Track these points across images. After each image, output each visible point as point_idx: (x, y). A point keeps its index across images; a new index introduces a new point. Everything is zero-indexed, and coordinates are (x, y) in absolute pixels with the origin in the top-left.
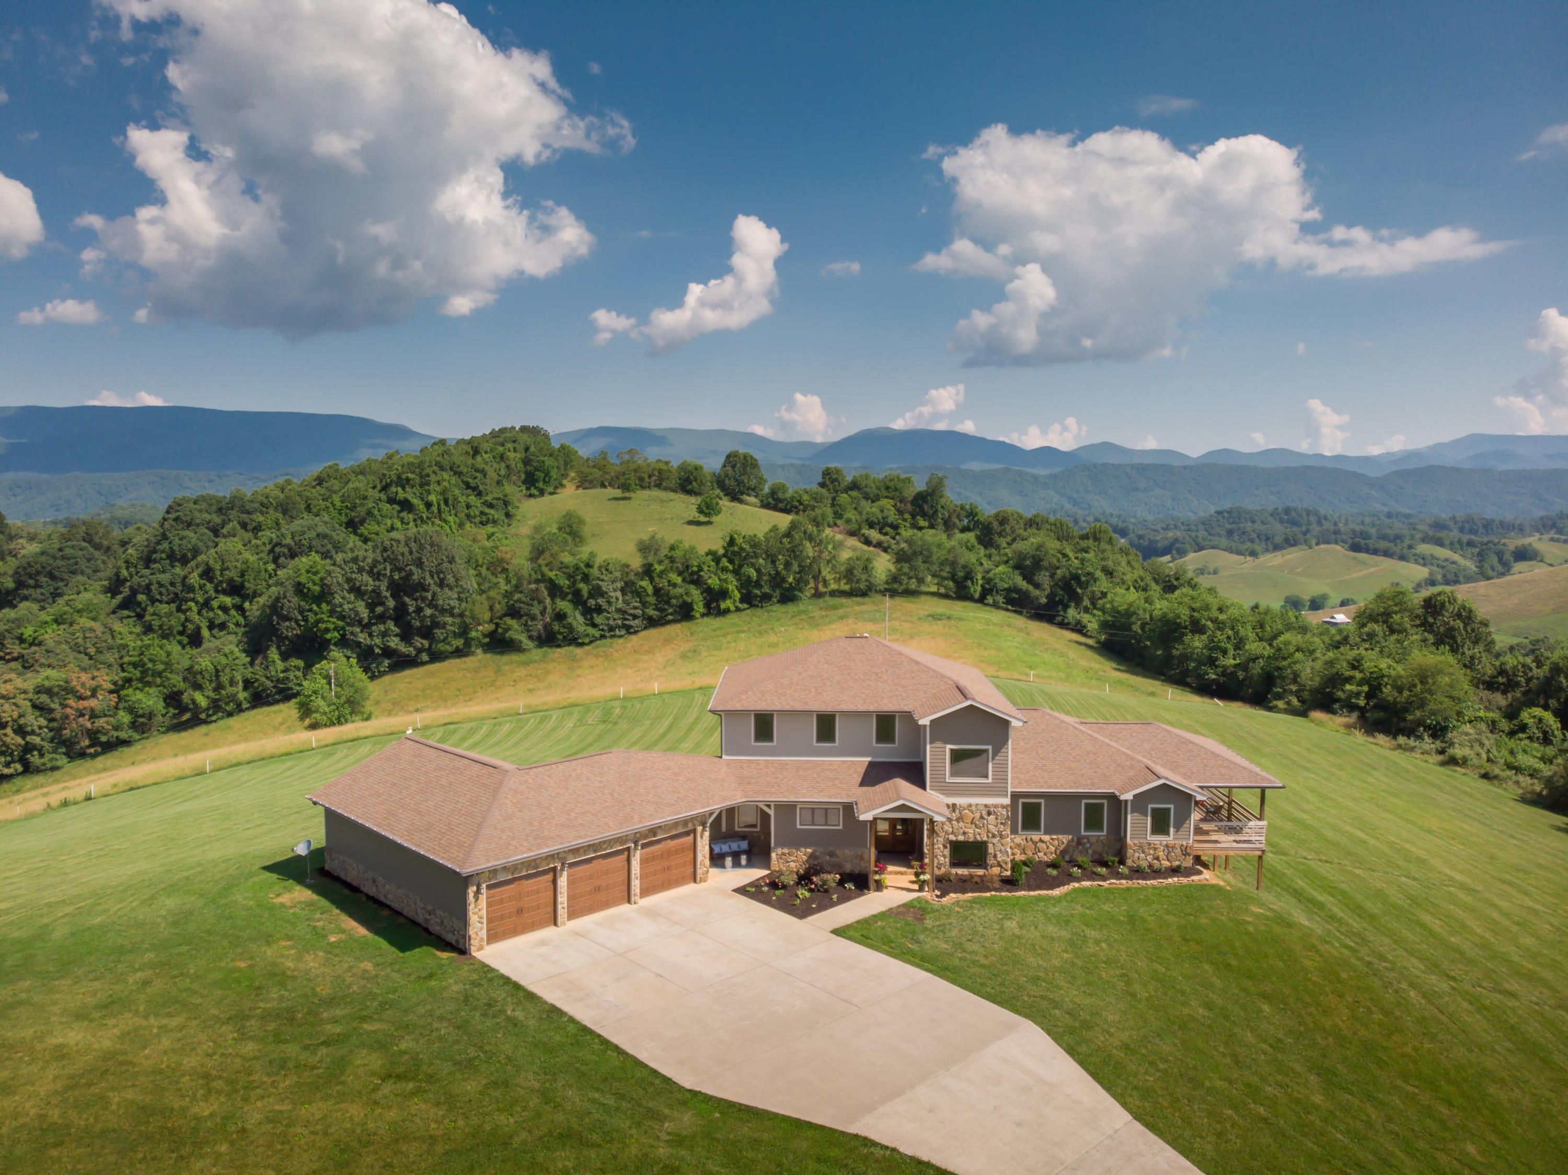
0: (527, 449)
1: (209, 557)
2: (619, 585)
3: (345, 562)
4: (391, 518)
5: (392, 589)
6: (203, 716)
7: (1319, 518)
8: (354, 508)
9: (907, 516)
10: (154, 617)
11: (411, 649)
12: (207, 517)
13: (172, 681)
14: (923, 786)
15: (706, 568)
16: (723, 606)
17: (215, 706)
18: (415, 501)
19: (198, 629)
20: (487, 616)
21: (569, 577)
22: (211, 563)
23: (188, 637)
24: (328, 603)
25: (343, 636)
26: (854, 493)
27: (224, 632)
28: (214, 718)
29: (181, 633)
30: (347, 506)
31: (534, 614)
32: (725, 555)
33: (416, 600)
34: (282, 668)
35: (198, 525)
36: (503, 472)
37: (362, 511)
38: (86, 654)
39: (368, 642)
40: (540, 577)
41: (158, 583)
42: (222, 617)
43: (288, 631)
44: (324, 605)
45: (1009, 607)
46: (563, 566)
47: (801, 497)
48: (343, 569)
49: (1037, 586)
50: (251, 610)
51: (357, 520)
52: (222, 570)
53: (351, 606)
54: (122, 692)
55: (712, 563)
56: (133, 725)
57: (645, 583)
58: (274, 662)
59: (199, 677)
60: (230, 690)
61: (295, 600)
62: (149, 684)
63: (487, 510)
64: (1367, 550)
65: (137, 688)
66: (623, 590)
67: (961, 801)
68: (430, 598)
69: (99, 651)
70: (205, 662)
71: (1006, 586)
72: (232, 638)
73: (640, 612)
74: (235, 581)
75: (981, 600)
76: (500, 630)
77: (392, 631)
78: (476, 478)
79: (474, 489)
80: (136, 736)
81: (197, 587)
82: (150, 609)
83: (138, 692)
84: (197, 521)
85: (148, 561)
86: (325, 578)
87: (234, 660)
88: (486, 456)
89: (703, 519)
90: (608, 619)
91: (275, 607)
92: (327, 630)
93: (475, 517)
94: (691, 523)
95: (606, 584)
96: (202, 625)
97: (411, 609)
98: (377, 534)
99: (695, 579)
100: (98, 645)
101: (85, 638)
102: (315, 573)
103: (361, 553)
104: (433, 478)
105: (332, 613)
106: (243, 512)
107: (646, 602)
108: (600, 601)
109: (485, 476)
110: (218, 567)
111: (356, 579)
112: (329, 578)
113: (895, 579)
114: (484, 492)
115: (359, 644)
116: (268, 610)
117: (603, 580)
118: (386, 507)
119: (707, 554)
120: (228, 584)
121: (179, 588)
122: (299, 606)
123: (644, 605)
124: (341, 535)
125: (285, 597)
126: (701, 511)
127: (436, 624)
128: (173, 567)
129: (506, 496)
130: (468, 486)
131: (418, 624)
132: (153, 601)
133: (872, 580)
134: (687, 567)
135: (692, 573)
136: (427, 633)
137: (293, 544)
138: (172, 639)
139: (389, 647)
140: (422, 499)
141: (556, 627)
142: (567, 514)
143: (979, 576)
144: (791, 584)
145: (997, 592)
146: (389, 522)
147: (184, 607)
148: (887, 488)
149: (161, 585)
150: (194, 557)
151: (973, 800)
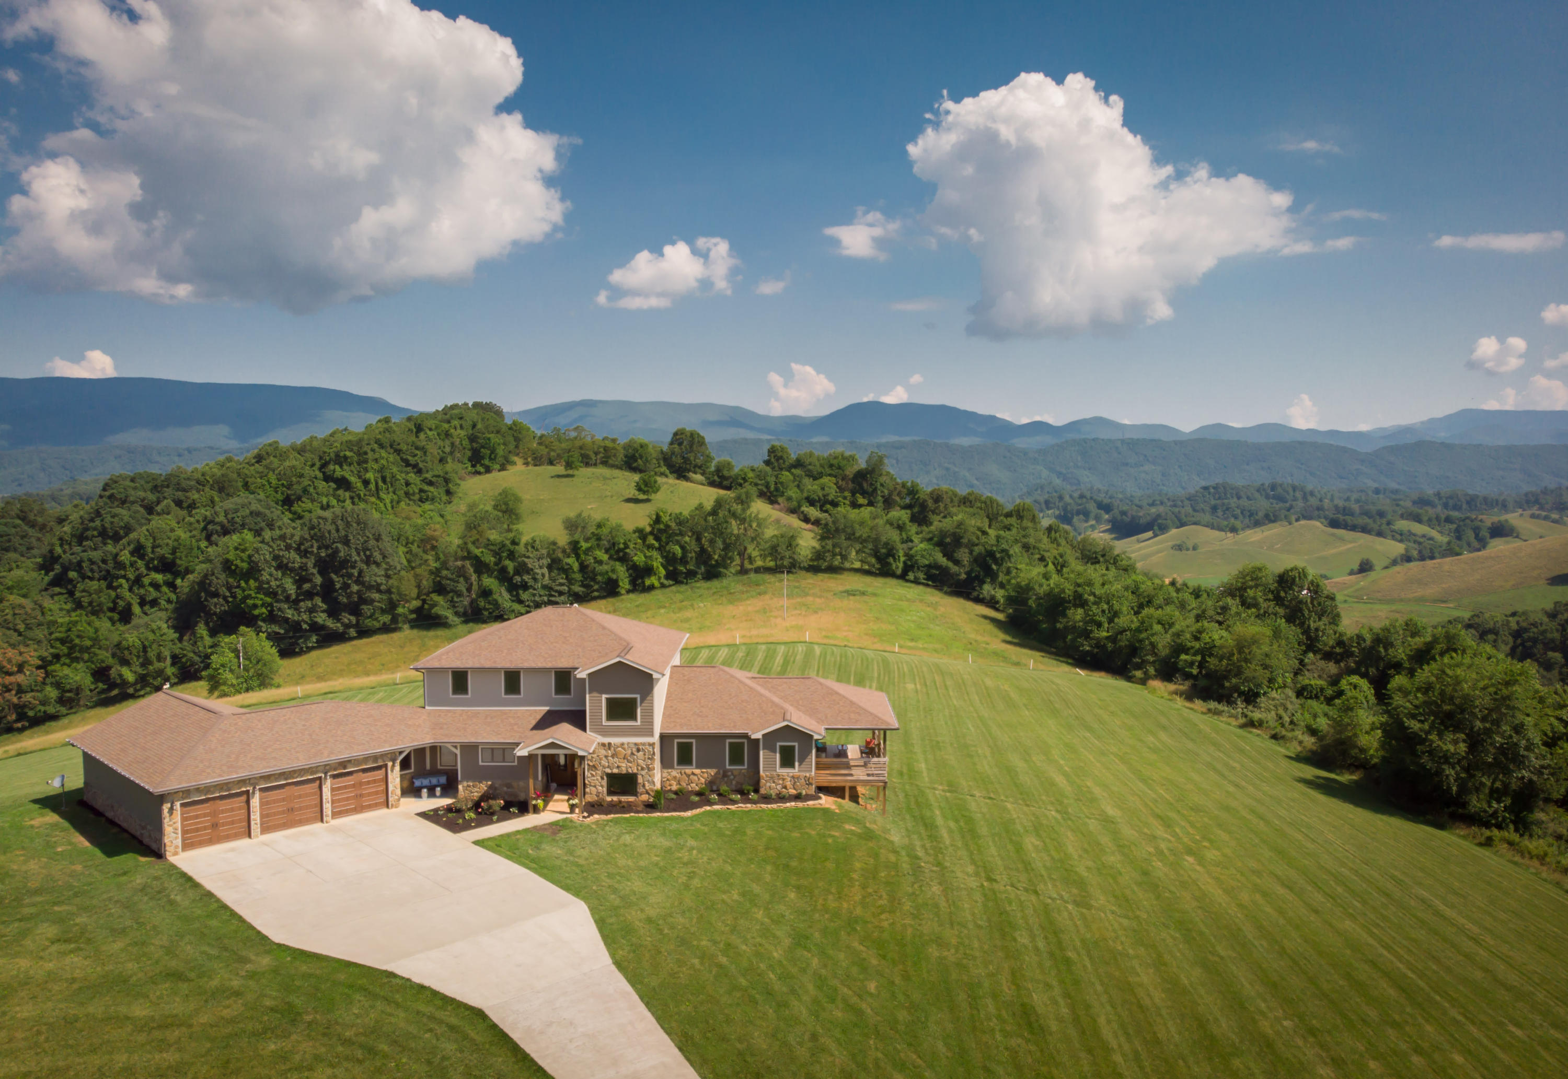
0: (474, 426)
1: (140, 534)
2: (546, 561)
3: (273, 540)
4: (327, 496)
5: (319, 566)
6: (131, 691)
7: (1305, 494)
8: (289, 487)
9: (847, 494)
10: (84, 594)
11: (339, 625)
12: (142, 494)
13: (100, 657)
14: (584, 729)
15: (632, 546)
16: (648, 582)
17: (143, 680)
18: (353, 479)
19: (129, 606)
20: (415, 592)
21: (496, 554)
22: (142, 540)
23: (119, 613)
24: (256, 580)
25: (271, 612)
26: (797, 471)
27: (155, 609)
28: (142, 693)
29: (112, 610)
30: (283, 484)
31: (461, 591)
32: (651, 533)
33: (342, 576)
34: (210, 644)
35: (133, 503)
36: (448, 449)
37: (297, 488)
38: (16, 630)
39: (296, 618)
40: (466, 554)
41: (90, 560)
42: (153, 593)
43: (215, 606)
44: (252, 582)
45: (930, 583)
46: (489, 544)
47: (745, 474)
48: (271, 547)
49: (957, 562)
50: (182, 587)
51: (293, 497)
52: (153, 547)
53: (278, 583)
54: (49, 668)
55: (639, 541)
56: (61, 701)
57: (571, 561)
58: (202, 638)
59: (126, 652)
60: (158, 665)
61: (223, 576)
62: (77, 660)
63: (426, 487)
64: (1346, 526)
65: (64, 664)
66: (550, 567)
67: (615, 740)
68: (356, 574)
69: (28, 627)
70: (132, 637)
71: (927, 562)
72: (163, 615)
73: (566, 588)
74: (166, 558)
75: (903, 577)
76: (426, 606)
77: (320, 607)
78: (416, 455)
79: (415, 466)
80: (64, 710)
81: (128, 563)
82: (80, 586)
83: (65, 667)
84: (132, 499)
85: (81, 538)
86: (253, 555)
87: (162, 636)
88: (430, 433)
89: (642, 497)
90: (534, 595)
91: (203, 584)
92: (255, 606)
93: (414, 494)
94: (629, 500)
95: (531, 560)
96: (132, 601)
97: (338, 586)
98: (310, 512)
99: (620, 555)
100: (28, 622)
101: (15, 614)
102: (243, 551)
103: (289, 531)
104: (370, 455)
105: (259, 589)
106: (178, 490)
107: (573, 579)
108: (526, 577)
109: (425, 453)
110: (149, 544)
111: (283, 556)
112: (256, 556)
113: (819, 555)
114: (424, 469)
115: (286, 620)
116: (196, 587)
117: (528, 557)
118: (322, 485)
119: (635, 532)
120: (159, 562)
121: (111, 565)
122: (227, 583)
123: (570, 581)
124: (276, 512)
125: (213, 574)
126: (639, 489)
127: (363, 601)
128: (105, 544)
129: (447, 473)
130: (408, 464)
131: (345, 600)
132: (84, 577)
133: (796, 557)
134: (614, 544)
135: (619, 550)
136: (355, 610)
137: (225, 521)
138: (102, 615)
139: (316, 623)
140: (360, 477)
141: (482, 603)
142: (503, 491)
143: (901, 553)
144: (717, 561)
145: (918, 569)
146: (325, 500)
147: (115, 584)
148: (831, 466)
149: (92, 562)
150: (127, 535)
151: (625, 740)
